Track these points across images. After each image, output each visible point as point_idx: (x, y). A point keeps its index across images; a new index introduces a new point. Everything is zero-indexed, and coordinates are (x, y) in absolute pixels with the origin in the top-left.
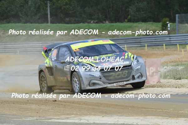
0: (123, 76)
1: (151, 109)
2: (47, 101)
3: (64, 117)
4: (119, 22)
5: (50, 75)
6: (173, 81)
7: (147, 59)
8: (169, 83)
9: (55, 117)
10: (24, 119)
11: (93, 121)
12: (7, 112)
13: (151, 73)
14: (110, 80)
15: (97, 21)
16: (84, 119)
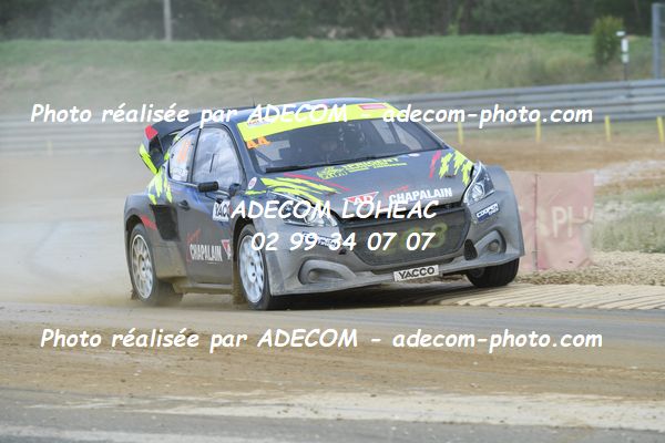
3: (223, 397)
4: (431, 32)
5: (163, 238)
6: (642, 259)
7: (541, 174)
8: (627, 268)
9: (191, 398)
10: (72, 406)
11: (336, 412)
12: (8, 381)
14: (380, 259)
15: (351, 29)
16: (301, 405)
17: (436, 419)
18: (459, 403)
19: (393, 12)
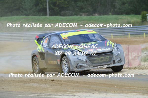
0: (105, 61)
1: (133, 87)
2: (46, 81)
3: (60, 94)
5: (42, 60)
9: (53, 94)
10: (27, 95)
11: (85, 97)
12: (13, 90)
13: (133, 57)
14: (95, 64)
16: (77, 96)
18: (112, 95)
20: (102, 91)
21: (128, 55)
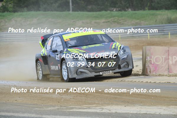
1: (174, 98)
3: (85, 107)
4: (141, 9)
5: (45, 64)
7: (170, 47)
9: (77, 107)
10: (45, 109)
11: (115, 111)
12: (28, 102)
13: (174, 62)
15: (120, 9)
16: (106, 109)
17: (142, 112)
18: (148, 108)
19: (131, 4)
20: (136, 104)
21: (168, 59)
